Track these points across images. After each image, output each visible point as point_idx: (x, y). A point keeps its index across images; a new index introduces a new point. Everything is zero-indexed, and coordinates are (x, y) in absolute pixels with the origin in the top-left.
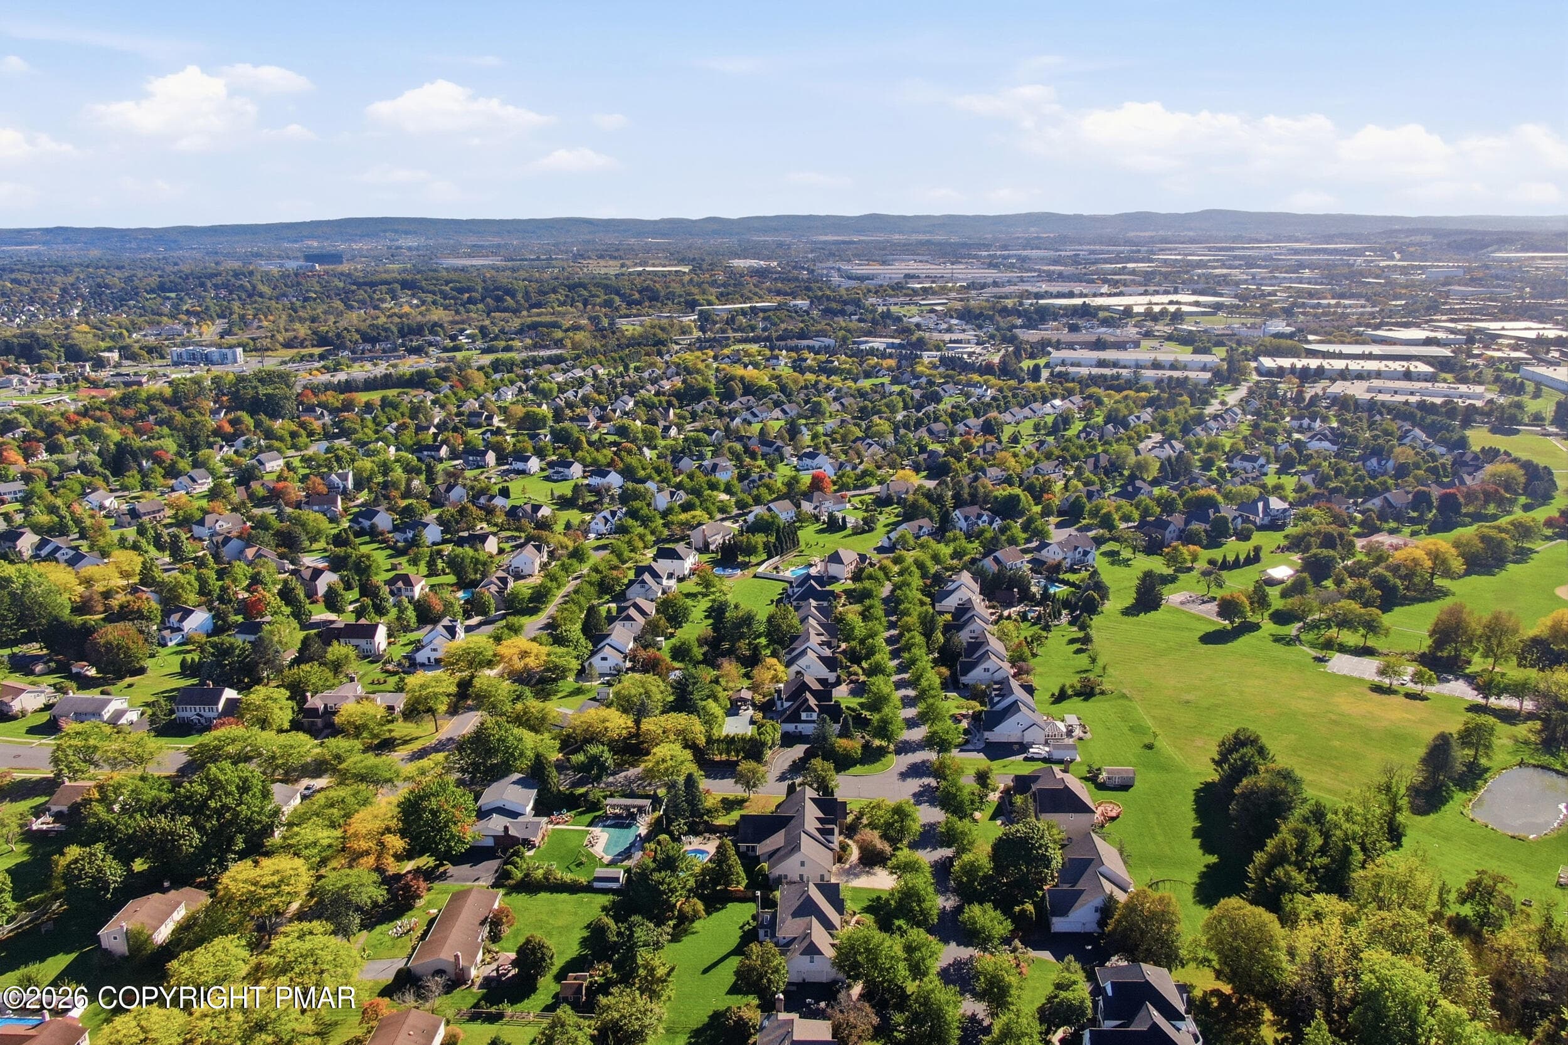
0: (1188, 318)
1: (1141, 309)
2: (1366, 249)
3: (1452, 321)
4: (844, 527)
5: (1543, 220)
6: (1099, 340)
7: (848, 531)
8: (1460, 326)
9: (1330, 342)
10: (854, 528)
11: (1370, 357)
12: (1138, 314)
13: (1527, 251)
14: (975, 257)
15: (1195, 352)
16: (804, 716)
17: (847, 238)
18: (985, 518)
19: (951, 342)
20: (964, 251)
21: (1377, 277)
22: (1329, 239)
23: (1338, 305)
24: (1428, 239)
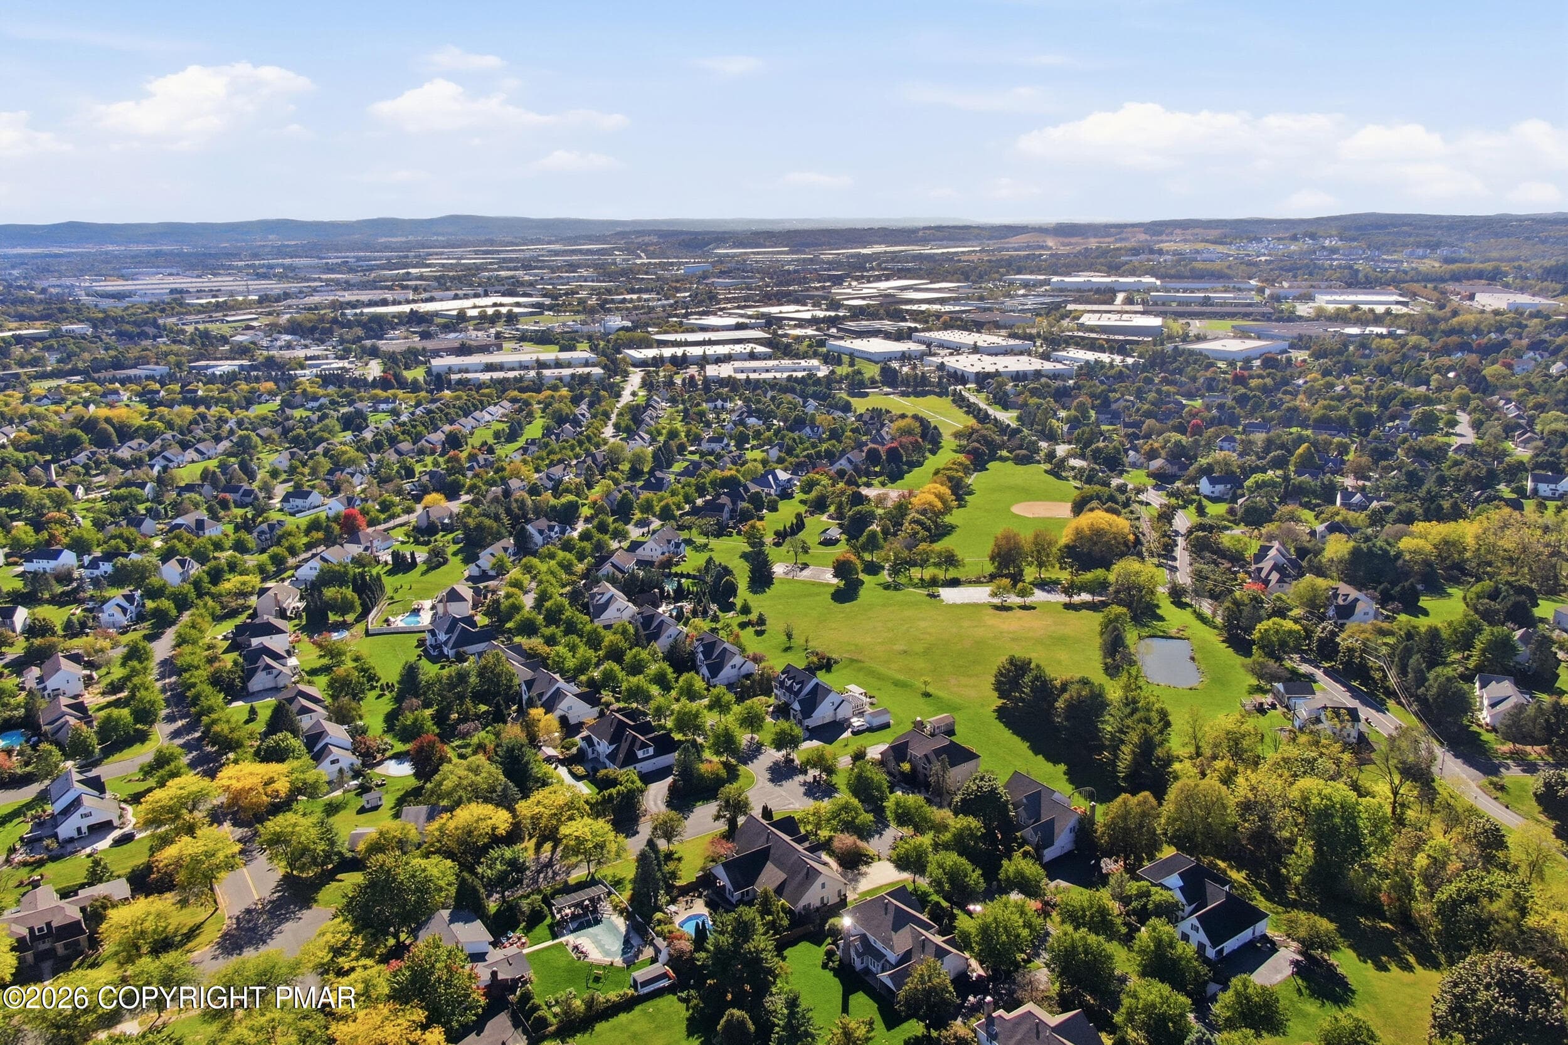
0: (522, 319)
1: (474, 313)
2: (614, 249)
3: (738, 307)
4: (414, 564)
5: (726, 221)
6: (463, 345)
7: (421, 568)
8: (750, 312)
9: (666, 332)
10: (427, 562)
11: (711, 343)
12: (473, 318)
13: (738, 247)
14: (230, 267)
15: (561, 350)
16: (640, 754)
17: (46, 251)
18: (557, 529)
19: (307, 358)
20: (212, 261)
21: (647, 273)
22: (575, 240)
23: (639, 299)
24: (654, 239)
